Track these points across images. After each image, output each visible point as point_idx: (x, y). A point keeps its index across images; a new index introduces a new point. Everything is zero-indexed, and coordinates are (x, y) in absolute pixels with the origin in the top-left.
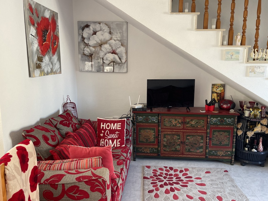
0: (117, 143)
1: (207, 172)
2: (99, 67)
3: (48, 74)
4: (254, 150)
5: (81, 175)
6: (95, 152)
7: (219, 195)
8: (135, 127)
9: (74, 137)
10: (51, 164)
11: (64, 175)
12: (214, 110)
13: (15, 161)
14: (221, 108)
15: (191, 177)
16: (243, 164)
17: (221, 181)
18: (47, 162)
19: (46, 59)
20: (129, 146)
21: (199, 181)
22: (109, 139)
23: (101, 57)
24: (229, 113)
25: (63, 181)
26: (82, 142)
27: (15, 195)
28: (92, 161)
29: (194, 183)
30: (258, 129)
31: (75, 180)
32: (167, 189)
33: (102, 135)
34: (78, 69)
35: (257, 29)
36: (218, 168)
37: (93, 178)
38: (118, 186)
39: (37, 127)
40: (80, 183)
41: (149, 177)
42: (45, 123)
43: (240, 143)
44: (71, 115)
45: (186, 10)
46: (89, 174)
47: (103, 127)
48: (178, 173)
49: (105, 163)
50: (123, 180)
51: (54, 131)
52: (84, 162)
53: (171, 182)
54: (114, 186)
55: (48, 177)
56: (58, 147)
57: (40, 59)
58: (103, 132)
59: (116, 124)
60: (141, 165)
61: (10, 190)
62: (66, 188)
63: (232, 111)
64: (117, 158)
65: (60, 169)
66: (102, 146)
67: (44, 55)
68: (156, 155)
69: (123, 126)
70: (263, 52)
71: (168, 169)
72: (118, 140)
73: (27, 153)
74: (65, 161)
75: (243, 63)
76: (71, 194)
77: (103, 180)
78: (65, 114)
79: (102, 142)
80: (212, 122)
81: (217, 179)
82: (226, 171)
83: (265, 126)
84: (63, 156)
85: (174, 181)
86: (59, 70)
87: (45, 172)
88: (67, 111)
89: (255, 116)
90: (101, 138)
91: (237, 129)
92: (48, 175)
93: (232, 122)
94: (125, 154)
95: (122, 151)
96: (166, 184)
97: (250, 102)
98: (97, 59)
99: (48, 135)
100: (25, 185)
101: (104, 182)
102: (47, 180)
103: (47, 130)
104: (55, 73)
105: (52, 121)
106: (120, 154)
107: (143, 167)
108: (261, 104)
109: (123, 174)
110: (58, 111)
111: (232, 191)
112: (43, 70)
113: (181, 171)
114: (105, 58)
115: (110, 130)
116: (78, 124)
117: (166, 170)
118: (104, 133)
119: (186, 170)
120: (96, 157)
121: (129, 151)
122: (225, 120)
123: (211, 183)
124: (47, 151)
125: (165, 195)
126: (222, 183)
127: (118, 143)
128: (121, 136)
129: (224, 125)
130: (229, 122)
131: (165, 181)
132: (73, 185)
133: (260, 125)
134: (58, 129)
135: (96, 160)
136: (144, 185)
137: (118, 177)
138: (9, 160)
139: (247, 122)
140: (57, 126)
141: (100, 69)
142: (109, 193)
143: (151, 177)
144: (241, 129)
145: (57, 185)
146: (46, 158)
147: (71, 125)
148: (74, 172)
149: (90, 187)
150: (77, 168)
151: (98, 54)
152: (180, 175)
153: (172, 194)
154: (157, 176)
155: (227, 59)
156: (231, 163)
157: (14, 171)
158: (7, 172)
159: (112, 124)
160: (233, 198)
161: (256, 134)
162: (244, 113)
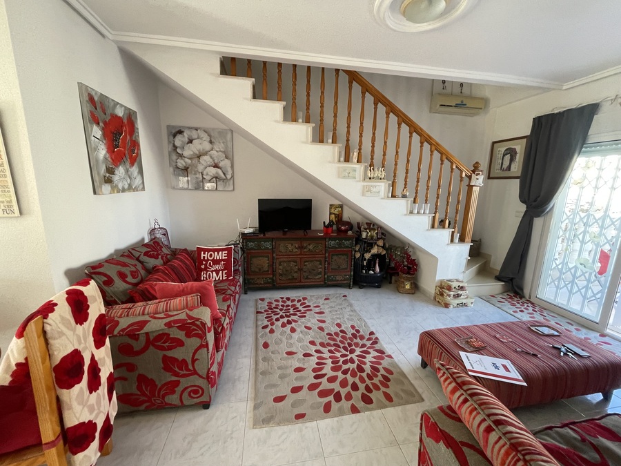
0: (222, 276)
1: (326, 299)
2: (197, 183)
3: (124, 190)
4: (371, 272)
5: (172, 319)
6: (192, 288)
7: (339, 321)
8: (245, 255)
9: (164, 272)
10: (130, 308)
11: (148, 321)
12: (332, 233)
13: (64, 310)
14: (339, 230)
15: (309, 306)
16: (361, 287)
17: (340, 307)
18: (124, 306)
19: (120, 171)
20: (238, 278)
21: (317, 310)
22: (212, 272)
23: (200, 171)
24: (347, 235)
25: (147, 329)
26: (175, 277)
27: (64, 359)
28: (187, 300)
29: (312, 312)
30: (375, 250)
31: (163, 327)
32: (283, 322)
33: (203, 267)
34: (168, 186)
35: (373, 146)
36: (336, 294)
37: (189, 321)
38: (223, 326)
39: (110, 260)
40: (171, 329)
41: (263, 311)
42: (122, 256)
43: (358, 266)
44: (161, 244)
45: (300, 120)
46: (183, 316)
47: (204, 257)
48: (295, 303)
49: (205, 301)
50: (230, 318)
51: (135, 266)
52: (176, 302)
53: (288, 314)
54: (219, 327)
55: (125, 327)
56: (141, 285)
57: (111, 171)
58: (204, 263)
59: (220, 253)
60: (254, 298)
61: (56, 353)
62: (151, 338)
63: (350, 233)
64: (223, 294)
65: (143, 314)
66: (204, 280)
67: (117, 166)
68: (271, 285)
69: (229, 255)
70: (378, 171)
71: (285, 299)
72: (224, 272)
73: (86, 297)
74: (150, 302)
75: (360, 181)
76: (159, 344)
77: (201, 322)
78: (152, 243)
79: (203, 276)
80: (330, 245)
81: (336, 305)
82: (345, 296)
83: (381, 247)
84: (148, 296)
85: (292, 312)
86: (141, 187)
87: (120, 320)
88: (154, 239)
89: (372, 237)
90: (202, 270)
91: (355, 251)
92: (124, 323)
93: (350, 245)
94: (233, 288)
95: (230, 285)
96: (282, 317)
97: (367, 223)
98: (195, 174)
99: (126, 270)
100: (83, 341)
101: (204, 324)
102: (123, 330)
103: (124, 265)
104: (136, 189)
105: (133, 252)
106: (226, 288)
107: (256, 301)
108: (377, 225)
109: (231, 311)
110: (143, 239)
111: (351, 316)
112: (117, 186)
113: (299, 301)
114: (205, 173)
115: (213, 260)
116: (171, 255)
117: (282, 302)
118: (206, 265)
119: (305, 299)
120: (192, 295)
121: (239, 284)
122: (343, 243)
123: (329, 310)
124: (124, 292)
125: (282, 329)
126: (341, 309)
127: (224, 275)
128: (227, 267)
129: (343, 248)
130: (347, 244)
131: (281, 313)
132: (161, 332)
133: (376, 247)
134: (142, 262)
135: (192, 299)
136: (257, 320)
137: (224, 315)
138: (53, 310)
139: (365, 244)
140: (140, 259)
141: (199, 186)
142: (210, 337)
143: (265, 311)
144: (359, 251)
145: (138, 335)
146: (124, 300)
147: (160, 256)
148: (162, 315)
149: (184, 332)
150: (166, 311)
151: (196, 167)
152: (298, 305)
153: (289, 327)
154: (272, 309)
155: (344, 177)
156: (349, 287)
157: (60, 325)
158: (48, 328)
159: (216, 253)
160: (352, 323)
161: (372, 255)
162: (361, 235)
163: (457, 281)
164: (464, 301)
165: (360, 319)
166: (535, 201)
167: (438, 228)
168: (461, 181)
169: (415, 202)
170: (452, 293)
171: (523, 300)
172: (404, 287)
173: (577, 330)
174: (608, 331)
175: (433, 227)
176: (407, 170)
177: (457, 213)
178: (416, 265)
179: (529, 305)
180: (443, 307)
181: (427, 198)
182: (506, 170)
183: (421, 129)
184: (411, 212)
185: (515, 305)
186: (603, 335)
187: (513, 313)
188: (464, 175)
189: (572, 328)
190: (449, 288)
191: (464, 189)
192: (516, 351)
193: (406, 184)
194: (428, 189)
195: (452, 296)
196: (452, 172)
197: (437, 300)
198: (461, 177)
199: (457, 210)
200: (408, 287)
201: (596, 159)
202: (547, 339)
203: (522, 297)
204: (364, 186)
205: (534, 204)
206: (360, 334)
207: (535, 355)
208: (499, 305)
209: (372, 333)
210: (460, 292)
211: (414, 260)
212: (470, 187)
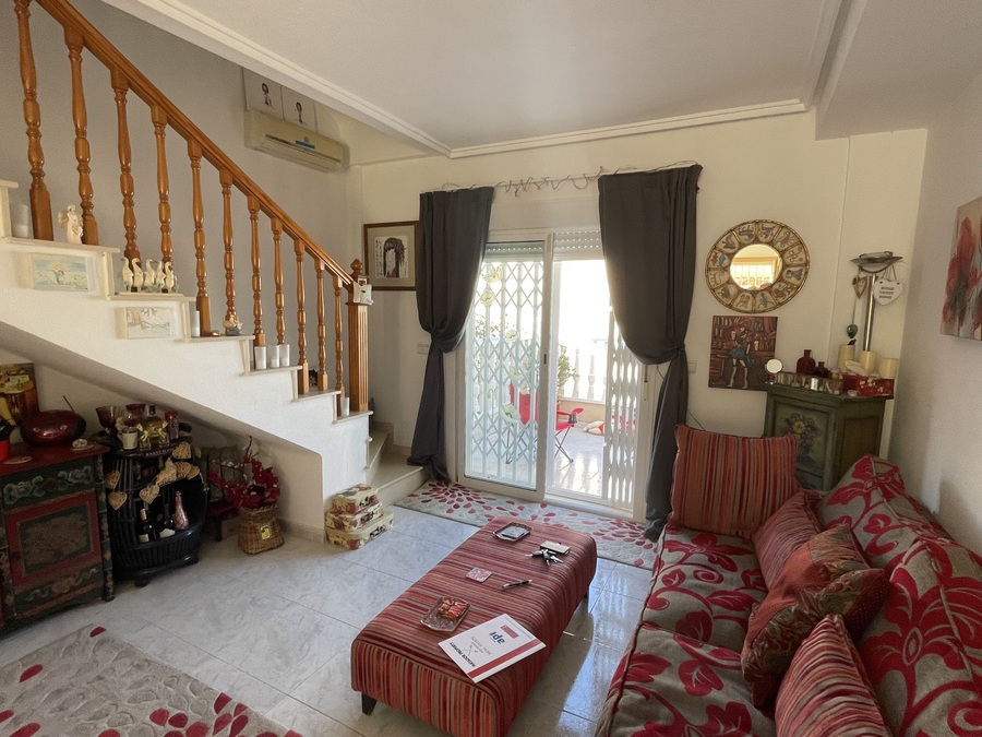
1: (27, 676)
4: (168, 532)
7: (104, 726)
12: (10, 456)
14: (32, 444)
16: (141, 583)
17: (91, 675)
24: (72, 453)
30: (168, 474)
35: (128, 202)
36: (65, 638)
43: (122, 527)
63: (80, 444)
70: (155, 269)
75: (102, 297)
80: (10, 498)
81: (76, 676)
82: (99, 631)
83: (185, 460)
89: (154, 440)
91: (109, 491)
93: (88, 479)
97: (130, 408)
108: (162, 407)
111: (138, 684)
122: (63, 478)
123: (55, 704)
126: (100, 678)
129: (62, 494)
130: (76, 479)
133: (169, 463)
139: (134, 464)
144: (120, 488)
155: (42, 286)
156: (106, 596)
160: (153, 706)
161: (163, 489)
162: (120, 443)
163: (362, 489)
164: (380, 524)
165: (175, 678)
166: (442, 327)
167: (311, 393)
168: (337, 295)
169: (256, 343)
170: (358, 517)
171: (451, 487)
172: (258, 539)
173: (521, 508)
174: (547, 497)
175: (301, 392)
176: (229, 270)
177: (338, 357)
178: (275, 480)
179: (460, 492)
180: (346, 550)
181: (280, 330)
182: (392, 276)
183: (247, 179)
184: (254, 367)
185: (445, 500)
186: (544, 505)
187: (448, 515)
188: (340, 285)
189: (514, 508)
190: (352, 509)
191: (343, 311)
192: (504, 591)
193: (230, 303)
194: (279, 313)
195: (359, 521)
196: (319, 277)
197: (332, 539)
198: (337, 288)
199: (338, 352)
200: (266, 534)
201: (496, 264)
202: (522, 546)
203: (447, 482)
204: (117, 311)
205: (441, 331)
206: (190, 723)
207: (526, 583)
208: (426, 507)
209: (222, 701)
210: (371, 510)
211: (269, 470)
212: (353, 307)
